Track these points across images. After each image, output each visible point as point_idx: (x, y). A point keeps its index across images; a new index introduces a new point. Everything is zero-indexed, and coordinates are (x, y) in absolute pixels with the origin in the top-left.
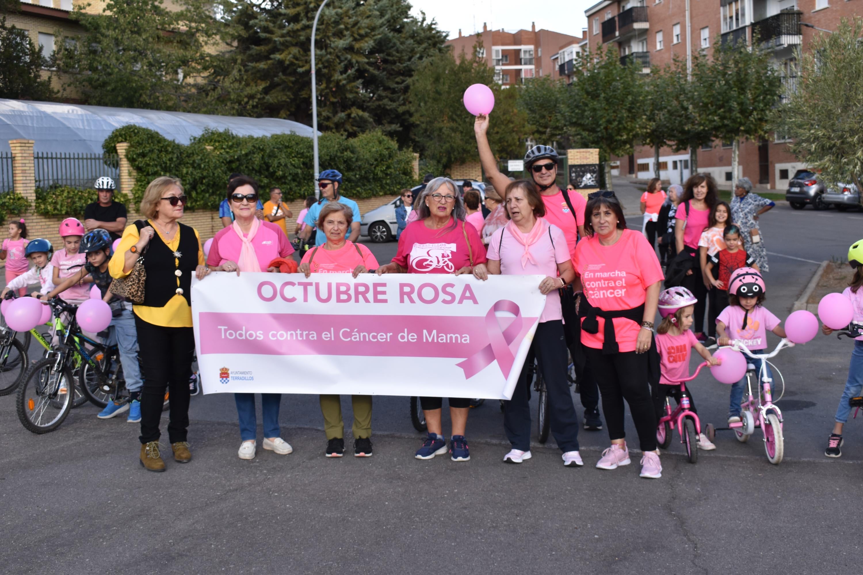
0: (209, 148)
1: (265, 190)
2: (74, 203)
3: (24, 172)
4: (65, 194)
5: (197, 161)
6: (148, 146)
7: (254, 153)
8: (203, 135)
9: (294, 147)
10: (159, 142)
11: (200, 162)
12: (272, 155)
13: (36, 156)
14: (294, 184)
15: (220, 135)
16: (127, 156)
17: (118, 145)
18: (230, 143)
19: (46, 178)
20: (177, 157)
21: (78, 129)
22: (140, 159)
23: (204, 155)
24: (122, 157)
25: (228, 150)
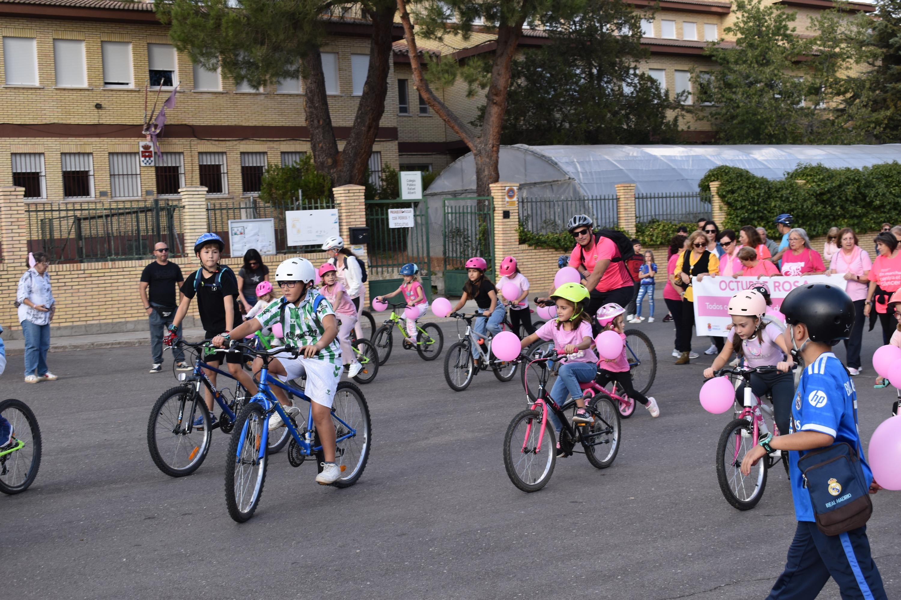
0: (800, 182)
1: (862, 220)
2: (668, 235)
3: (626, 210)
4: (661, 228)
5: (785, 195)
6: (737, 183)
7: (848, 185)
8: (796, 170)
9: (895, 177)
10: (748, 179)
11: (789, 195)
12: (869, 185)
13: (637, 196)
14: (894, 213)
15: (812, 169)
16: (718, 193)
17: (711, 184)
18: (821, 177)
19: (645, 214)
20: (765, 192)
21: (682, 169)
22: (729, 196)
23: (792, 190)
24: (714, 194)
25: (819, 183)
